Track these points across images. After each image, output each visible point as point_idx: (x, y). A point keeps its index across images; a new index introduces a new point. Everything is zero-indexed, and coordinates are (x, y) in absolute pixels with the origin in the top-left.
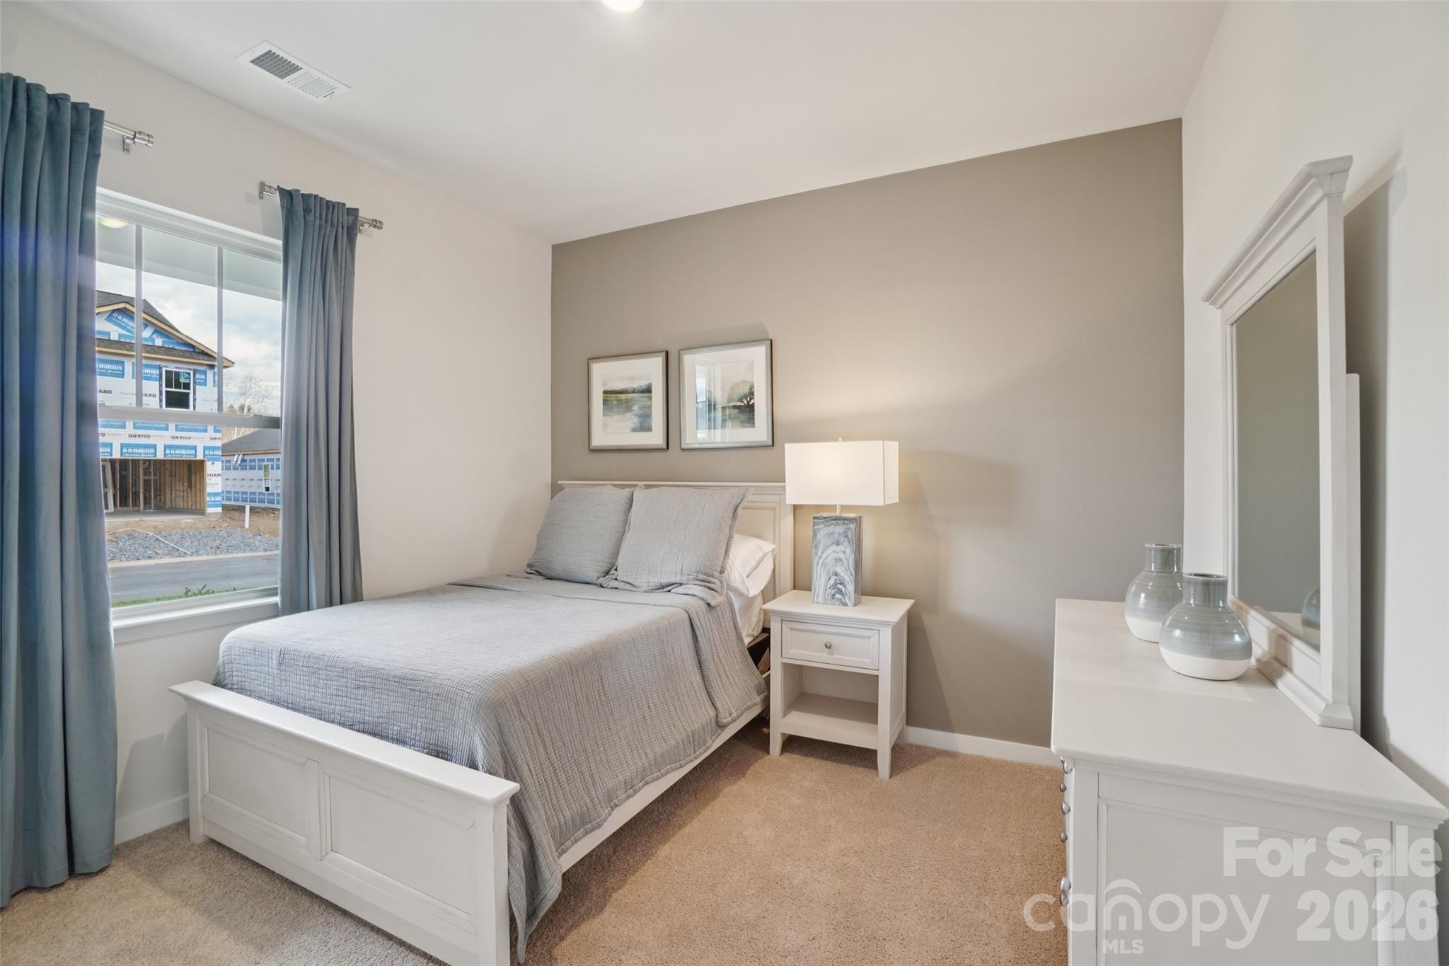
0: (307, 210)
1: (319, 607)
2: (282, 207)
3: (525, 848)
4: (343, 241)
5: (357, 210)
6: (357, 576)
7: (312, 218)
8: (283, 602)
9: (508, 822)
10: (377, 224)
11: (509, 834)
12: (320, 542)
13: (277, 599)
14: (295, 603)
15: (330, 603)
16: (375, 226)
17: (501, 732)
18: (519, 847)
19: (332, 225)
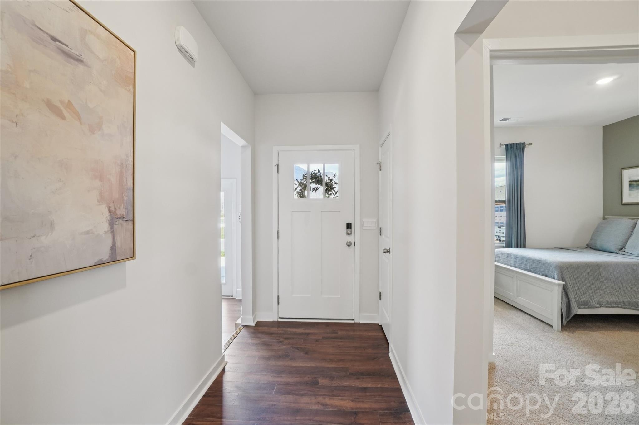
0: (511, 148)
1: (515, 248)
2: (506, 148)
3: (567, 301)
4: (521, 152)
5: (524, 143)
6: (525, 242)
7: (513, 149)
8: (505, 245)
9: (562, 292)
10: (530, 144)
11: (562, 294)
12: (515, 232)
13: (504, 245)
14: (509, 245)
15: (517, 247)
16: (530, 145)
17: (562, 273)
18: (565, 299)
19: (518, 149)
